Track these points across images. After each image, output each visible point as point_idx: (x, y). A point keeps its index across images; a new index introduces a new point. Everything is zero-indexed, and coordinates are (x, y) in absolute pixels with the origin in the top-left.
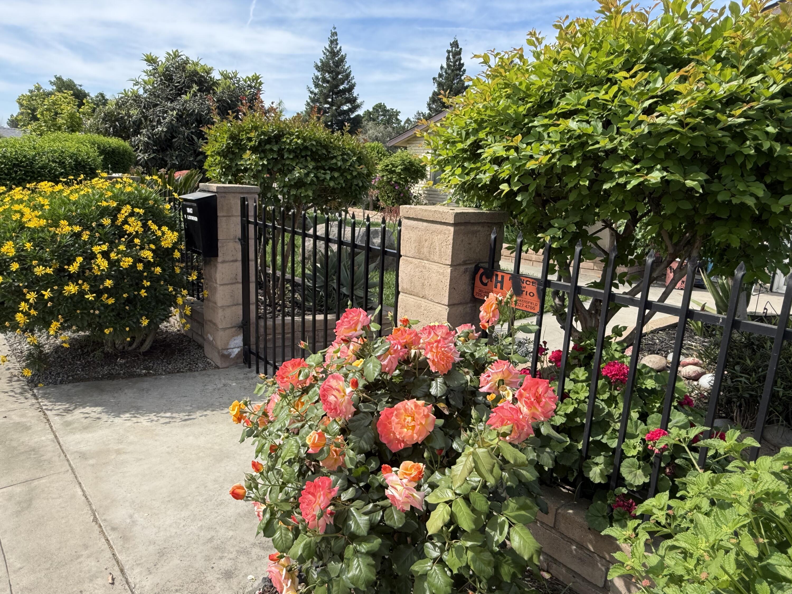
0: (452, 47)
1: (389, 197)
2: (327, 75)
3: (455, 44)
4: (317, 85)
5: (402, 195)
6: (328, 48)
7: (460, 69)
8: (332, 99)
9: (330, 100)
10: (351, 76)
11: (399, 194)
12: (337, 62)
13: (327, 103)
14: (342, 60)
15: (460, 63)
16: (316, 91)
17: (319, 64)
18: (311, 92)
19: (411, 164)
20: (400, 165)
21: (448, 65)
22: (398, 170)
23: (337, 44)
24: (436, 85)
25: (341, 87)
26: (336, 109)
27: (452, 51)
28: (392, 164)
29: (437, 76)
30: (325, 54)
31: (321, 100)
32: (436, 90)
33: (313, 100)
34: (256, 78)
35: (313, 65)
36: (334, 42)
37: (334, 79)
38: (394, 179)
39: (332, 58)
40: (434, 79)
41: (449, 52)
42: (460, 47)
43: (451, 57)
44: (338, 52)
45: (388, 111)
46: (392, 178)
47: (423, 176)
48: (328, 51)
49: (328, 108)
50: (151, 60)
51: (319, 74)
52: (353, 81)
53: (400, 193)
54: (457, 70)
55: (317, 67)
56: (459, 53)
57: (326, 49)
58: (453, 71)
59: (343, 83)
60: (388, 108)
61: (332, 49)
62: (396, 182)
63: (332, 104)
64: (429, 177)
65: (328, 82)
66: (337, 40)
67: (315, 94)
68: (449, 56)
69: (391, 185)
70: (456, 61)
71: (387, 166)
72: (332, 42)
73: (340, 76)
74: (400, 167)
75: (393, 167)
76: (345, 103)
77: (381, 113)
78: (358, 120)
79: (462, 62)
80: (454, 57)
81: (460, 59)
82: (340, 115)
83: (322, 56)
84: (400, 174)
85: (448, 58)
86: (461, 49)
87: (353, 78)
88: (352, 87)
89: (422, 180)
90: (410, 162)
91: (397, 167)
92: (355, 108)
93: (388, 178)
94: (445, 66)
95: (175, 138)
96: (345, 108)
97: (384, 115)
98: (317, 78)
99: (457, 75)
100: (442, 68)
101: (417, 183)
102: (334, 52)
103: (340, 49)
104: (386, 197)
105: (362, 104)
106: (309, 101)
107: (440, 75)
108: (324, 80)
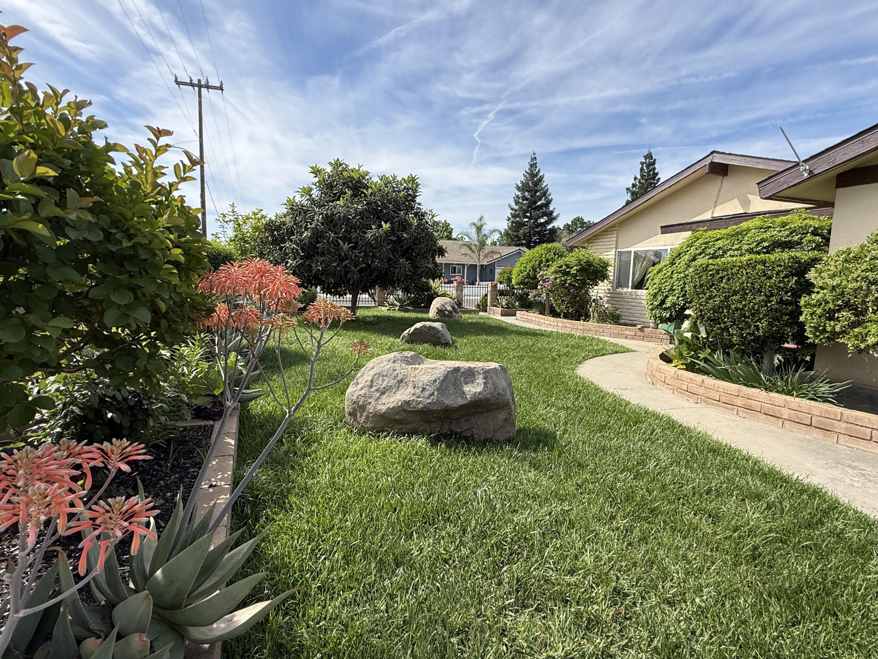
0: (646, 159)
1: (563, 301)
2: (526, 194)
3: (649, 156)
4: (517, 203)
5: (578, 299)
6: (528, 171)
7: (654, 179)
8: (531, 213)
9: (528, 214)
10: (549, 193)
11: (575, 298)
12: (536, 182)
13: (527, 217)
14: (540, 180)
15: (654, 173)
16: (516, 207)
17: (520, 185)
18: (512, 209)
19: (589, 264)
20: (576, 265)
21: (642, 176)
22: (573, 271)
23: (536, 167)
24: (629, 194)
25: (539, 203)
26: (534, 222)
27: (645, 163)
28: (566, 265)
29: (630, 186)
30: (525, 176)
31: (521, 215)
32: (629, 199)
33: (514, 216)
34: (412, 180)
35: (515, 186)
36: (533, 166)
37: (532, 196)
38: (568, 282)
39: (532, 180)
40: (627, 189)
41: (642, 163)
42: (654, 158)
43: (645, 168)
44: (537, 173)
45: (586, 223)
46: (566, 280)
47: (604, 277)
48: (528, 173)
49: (527, 222)
50: (316, 172)
51: (519, 193)
52: (550, 198)
53: (576, 296)
54: (651, 179)
55: (518, 188)
56: (654, 163)
57: (526, 172)
58: (646, 180)
59: (540, 200)
60: (586, 220)
61: (532, 171)
62: (570, 284)
63: (530, 218)
64: (612, 278)
65: (527, 199)
66: (536, 163)
67: (516, 211)
68: (643, 167)
69: (566, 288)
70: (650, 171)
71: (561, 267)
72: (531, 166)
73: (538, 194)
74: (575, 268)
75: (568, 268)
76: (542, 217)
77: (579, 225)
78: (553, 231)
79: (656, 171)
80: (648, 168)
81: (654, 169)
82: (537, 228)
83: (523, 178)
84: (574, 276)
85: (642, 169)
86: (655, 160)
87: (550, 194)
88: (549, 202)
89: (603, 281)
90: (587, 262)
91: (572, 267)
92: (551, 219)
93: (561, 281)
94: (639, 177)
95: (319, 243)
96: (542, 220)
97: (582, 227)
98: (518, 197)
99: (651, 184)
100: (635, 178)
101: (596, 285)
102: (533, 174)
103: (539, 171)
104: (560, 301)
105: (558, 216)
106: (510, 216)
107: (634, 186)
108: (524, 198)
